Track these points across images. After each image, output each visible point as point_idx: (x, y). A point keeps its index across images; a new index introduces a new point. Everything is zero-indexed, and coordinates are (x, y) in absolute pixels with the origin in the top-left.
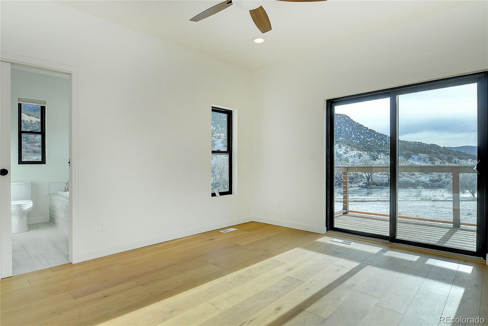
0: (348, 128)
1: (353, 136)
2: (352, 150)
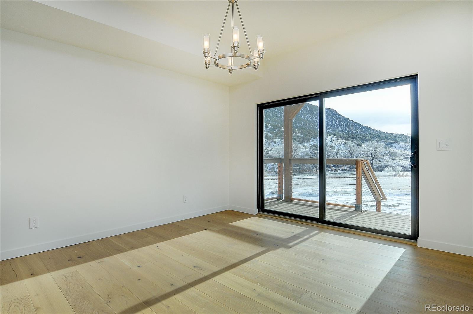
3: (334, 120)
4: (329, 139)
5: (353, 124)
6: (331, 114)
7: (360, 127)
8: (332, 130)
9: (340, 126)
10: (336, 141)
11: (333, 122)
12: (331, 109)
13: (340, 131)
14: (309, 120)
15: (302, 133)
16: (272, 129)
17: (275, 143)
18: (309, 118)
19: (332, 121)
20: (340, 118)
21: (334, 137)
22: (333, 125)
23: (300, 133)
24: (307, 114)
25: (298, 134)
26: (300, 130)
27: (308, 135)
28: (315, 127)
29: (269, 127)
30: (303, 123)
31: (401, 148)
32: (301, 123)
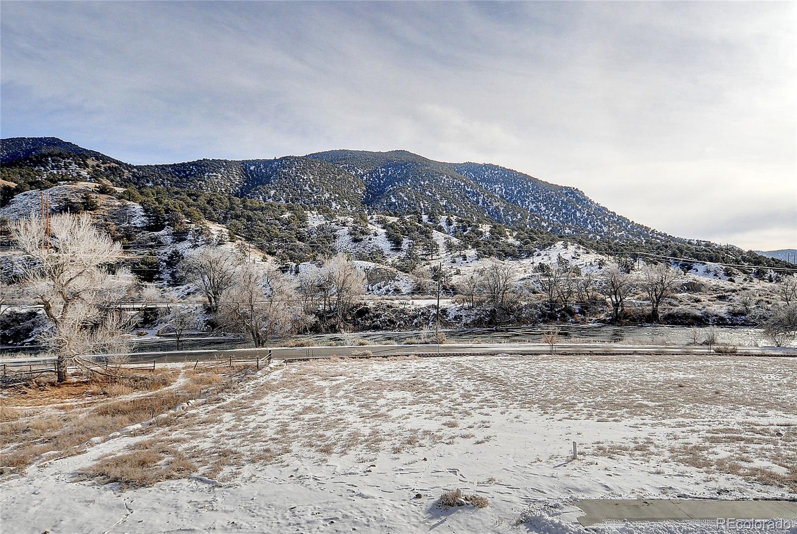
0: (581, 213)
1: (590, 226)
2: (587, 253)
3: (580, 210)
4: (570, 251)
5: (616, 219)
6: (574, 199)
7: (629, 226)
8: (575, 231)
9: (590, 223)
10: (584, 256)
11: (578, 214)
12: (574, 188)
13: (590, 232)
14: (532, 211)
15: (517, 238)
16: (458, 227)
17: (465, 258)
18: (532, 206)
19: (575, 213)
20: (590, 207)
21: (579, 248)
22: (576, 219)
23: (514, 238)
24: (528, 197)
25: (511, 240)
26: (513, 230)
27: (529, 243)
28: (543, 223)
29: (455, 224)
30: (519, 215)
31: (708, 271)
32: (516, 216)
